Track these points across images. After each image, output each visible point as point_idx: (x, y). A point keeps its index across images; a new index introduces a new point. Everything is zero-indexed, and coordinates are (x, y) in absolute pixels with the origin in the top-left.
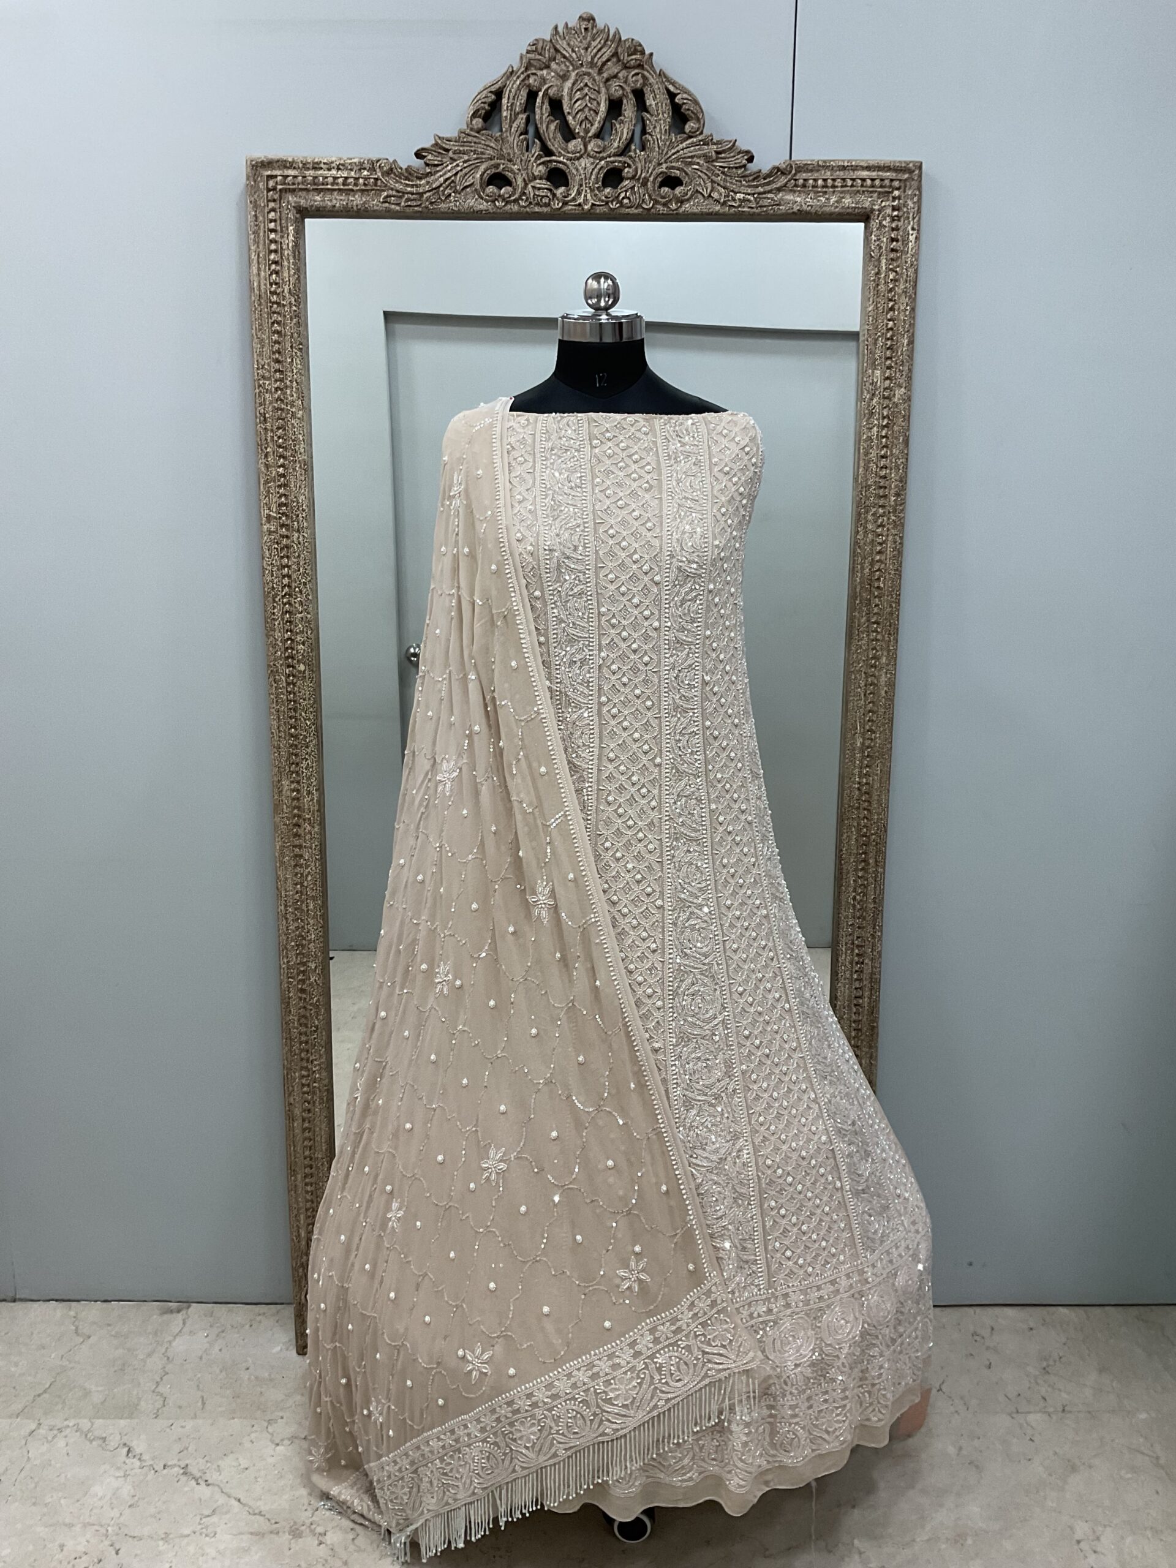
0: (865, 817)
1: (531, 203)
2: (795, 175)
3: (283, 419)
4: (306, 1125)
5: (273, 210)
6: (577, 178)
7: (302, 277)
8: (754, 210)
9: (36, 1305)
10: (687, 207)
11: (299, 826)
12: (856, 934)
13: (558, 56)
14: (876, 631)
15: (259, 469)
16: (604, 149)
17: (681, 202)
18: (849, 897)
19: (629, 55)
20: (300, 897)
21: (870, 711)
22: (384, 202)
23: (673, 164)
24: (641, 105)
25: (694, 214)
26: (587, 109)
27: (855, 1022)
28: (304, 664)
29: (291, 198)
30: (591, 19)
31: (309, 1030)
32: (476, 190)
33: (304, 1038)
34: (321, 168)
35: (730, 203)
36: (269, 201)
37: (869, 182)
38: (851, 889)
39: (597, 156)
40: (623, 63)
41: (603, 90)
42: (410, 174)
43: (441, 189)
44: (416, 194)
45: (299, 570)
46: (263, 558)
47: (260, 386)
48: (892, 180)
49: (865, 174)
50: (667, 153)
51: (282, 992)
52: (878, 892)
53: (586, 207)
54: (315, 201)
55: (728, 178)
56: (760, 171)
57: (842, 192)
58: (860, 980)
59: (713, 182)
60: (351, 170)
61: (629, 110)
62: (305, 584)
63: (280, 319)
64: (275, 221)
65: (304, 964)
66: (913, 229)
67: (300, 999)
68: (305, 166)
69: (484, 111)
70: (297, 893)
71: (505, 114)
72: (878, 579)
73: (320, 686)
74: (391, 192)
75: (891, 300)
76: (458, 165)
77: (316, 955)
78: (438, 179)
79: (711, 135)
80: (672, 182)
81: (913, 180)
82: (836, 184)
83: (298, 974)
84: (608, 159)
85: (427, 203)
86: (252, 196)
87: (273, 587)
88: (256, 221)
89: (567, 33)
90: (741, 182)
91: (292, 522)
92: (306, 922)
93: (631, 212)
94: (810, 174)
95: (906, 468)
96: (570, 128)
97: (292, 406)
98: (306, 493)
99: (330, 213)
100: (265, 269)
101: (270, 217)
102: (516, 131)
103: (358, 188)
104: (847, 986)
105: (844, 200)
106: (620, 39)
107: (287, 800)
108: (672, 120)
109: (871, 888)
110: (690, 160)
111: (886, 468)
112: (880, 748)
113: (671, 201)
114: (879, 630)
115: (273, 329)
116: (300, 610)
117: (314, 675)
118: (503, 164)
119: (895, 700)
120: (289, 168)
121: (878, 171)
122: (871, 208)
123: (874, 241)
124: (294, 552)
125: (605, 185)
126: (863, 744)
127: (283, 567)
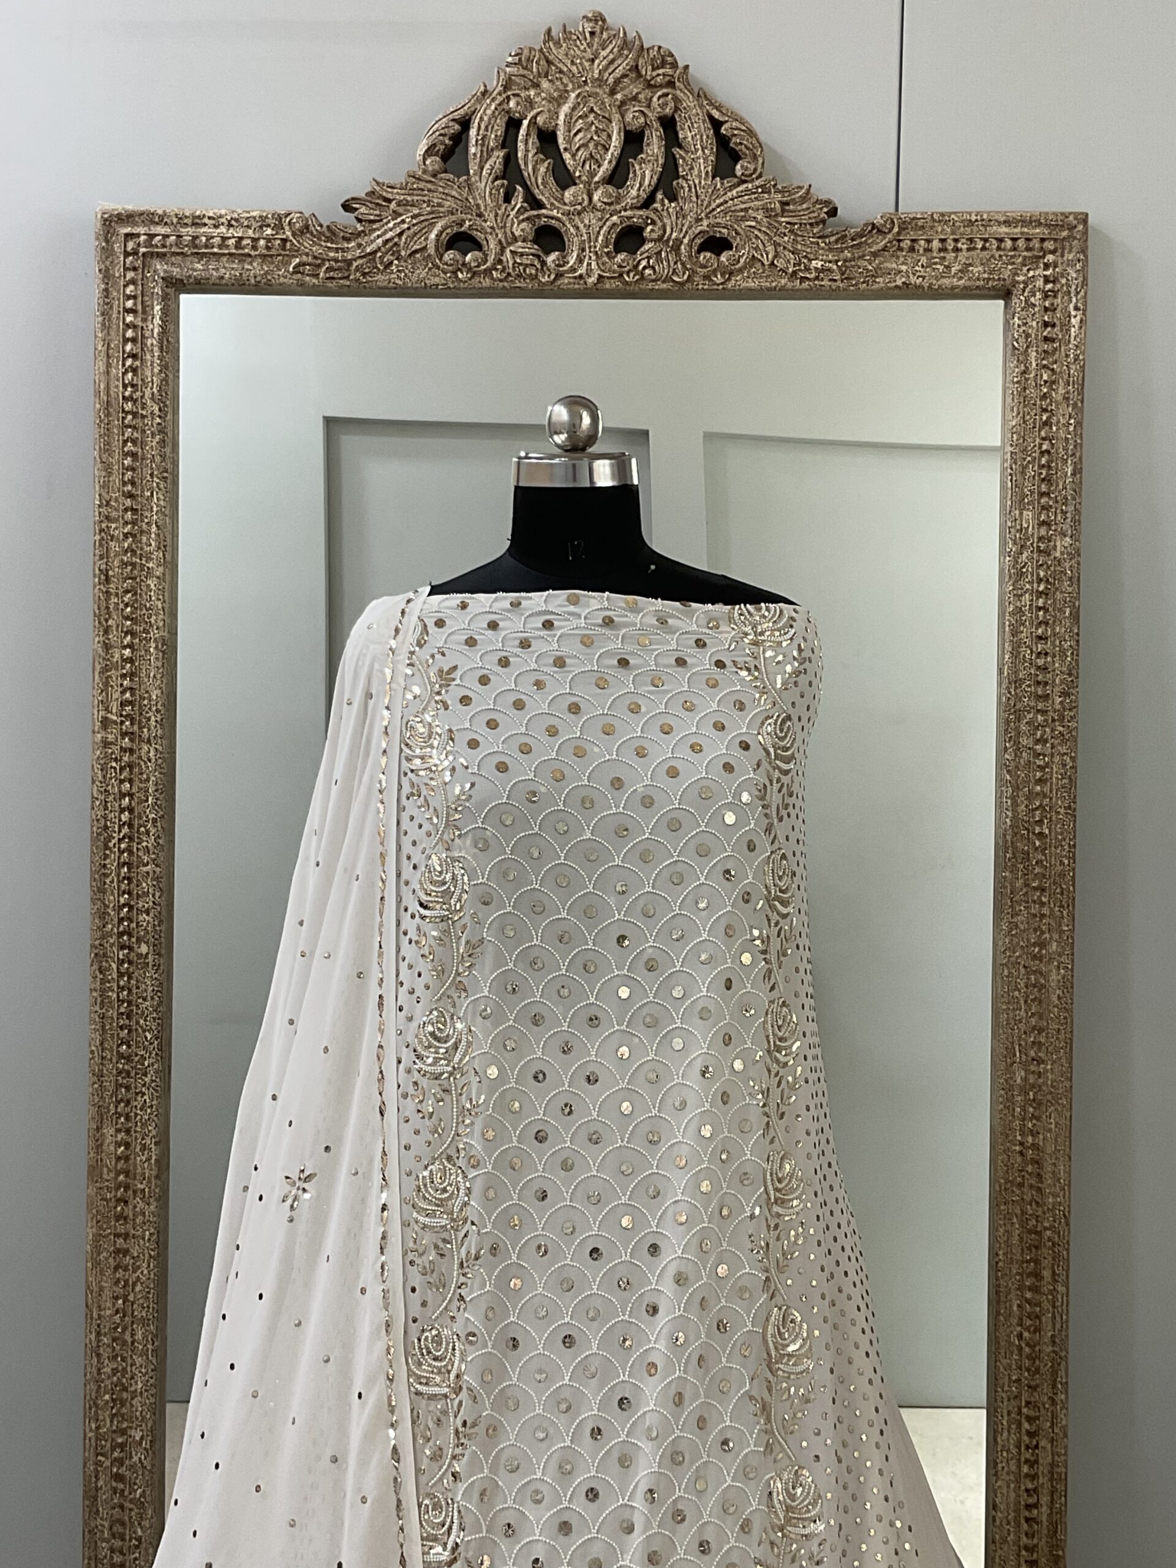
0: (1033, 1200)
1: (509, 275)
2: (898, 233)
3: (134, 579)
5: (133, 282)
6: (577, 240)
7: (171, 376)
8: (839, 283)
10: (738, 280)
11: (126, 1202)
12: (1025, 1397)
13: (552, 71)
14: (1039, 902)
15: (94, 650)
16: (618, 199)
17: (731, 274)
19: (653, 69)
20: (122, 1321)
21: (1034, 1028)
22: (296, 272)
23: (719, 220)
24: (672, 139)
25: (750, 289)
26: (591, 145)
27: (1026, 1548)
28: (145, 942)
29: (160, 267)
30: (598, 18)
31: (127, 1544)
32: (429, 256)
34: (205, 225)
35: (801, 274)
36: (126, 269)
37: (1009, 243)
38: (1015, 1321)
39: (606, 209)
40: (645, 80)
41: (616, 117)
42: (334, 234)
43: (379, 254)
44: (345, 261)
45: (147, 801)
46: (93, 782)
47: (101, 530)
48: (1043, 240)
49: (1002, 231)
50: (710, 202)
52: (1058, 1326)
53: (590, 280)
54: (195, 270)
55: (799, 239)
57: (968, 257)
59: (776, 244)
60: (248, 227)
61: (654, 146)
62: (155, 821)
63: (136, 435)
64: (135, 297)
65: (123, 1432)
66: (1076, 308)
67: (115, 1490)
68: (182, 221)
69: (442, 147)
70: (117, 1312)
71: (472, 150)
72: (1040, 822)
73: (170, 977)
74: (305, 258)
75: (1045, 410)
76: (403, 222)
77: (143, 1418)
78: (374, 241)
79: (774, 179)
80: (716, 244)
81: (1075, 238)
82: (959, 245)
83: (113, 1449)
84: (623, 213)
85: (358, 274)
86: (103, 262)
87: (106, 827)
88: (107, 297)
89: (564, 39)
90: (818, 244)
91: (141, 728)
92: (129, 1361)
93: (657, 287)
94: (920, 232)
95: (1077, 655)
96: (568, 170)
97: (149, 559)
98: (163, 686)
99: (216, 287)
100: (118, 362)
101: (128, 292)
102: (490, 174)
103: (257, 253)
104: (1012, 1486)
105: (971, 268)
106: (642, 46)
107: (109, 1159)
108: (717, 159)
109: (1047, 1318)
110: (743, 214)
111: (1046, 654)
112: (1052, 1086)
113: (714, 272)
114: (1044, 899)
115: (126, 449)
116: (146, 859)
117: (162, 962)
118: (470, 220)
119: (1075, 1011)
120: (158, 224)
121: (1022, 227)
122: (1014, 280)
123: (1019, 326)
124: (142, 774)
125: (618, 249)
126: (1025, 1079)
127: (123, 795)
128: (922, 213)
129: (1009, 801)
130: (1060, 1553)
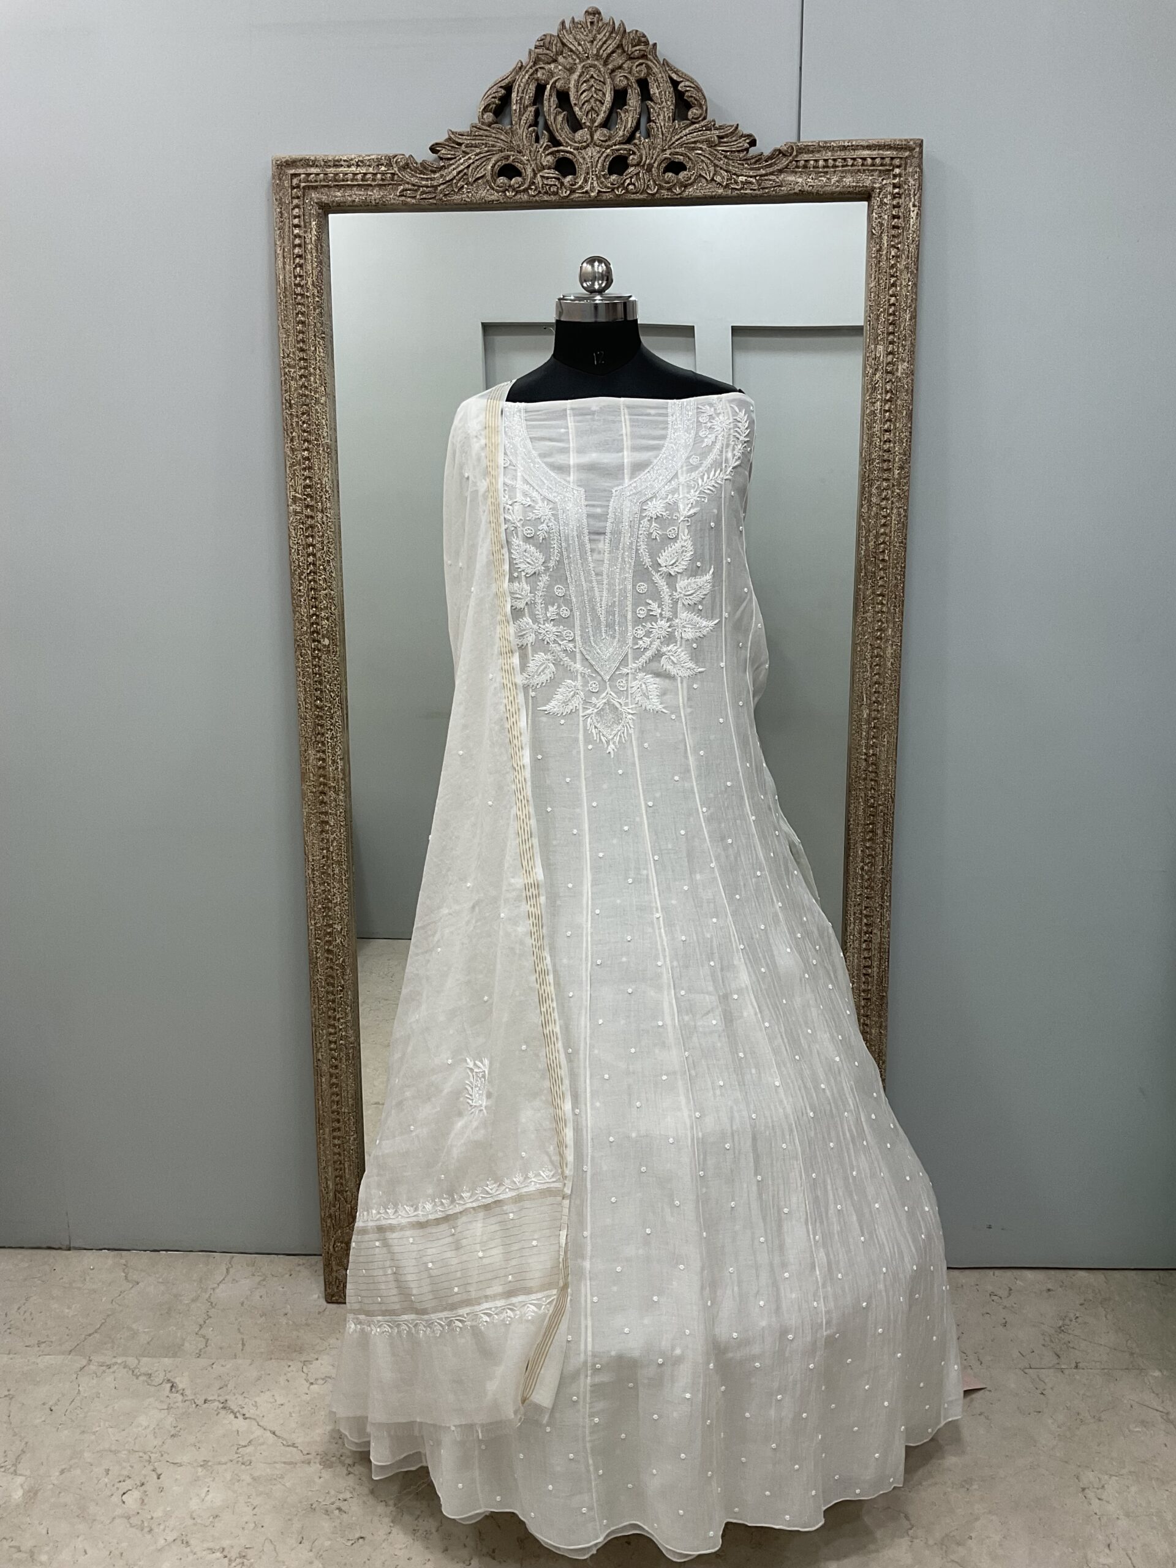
0: (872, 788)
1: (540, 192)
2: (796, 156)
3: (307, 405)
4: (334, 1080)
5: (297, 206)
6: (584, 167)
7: (324, 269)
8: (756, 192)
9: (89, 1253)
10: (690, 191)
11: (325, 794)
12: (864, 904)
13: (565, 50)
14: (881, 603)
15: (285, 452)
16: (610, 138)
17: (686, 187)
18: (857, 866)
19: (633, 46)
20: (326, 862)
21: (876, 683)
22: (399, 196)
23: (677, 150)
24: (646, 94)
25: (698, 198)
26: (592, 101)
28: (328, 638)
29: (314, 195)
30: (596, 13)
31: (336, 989)
32: (487, 181)
34: (342, 166)
35: (732, 186)
36: (293, 198)
37: (869, 161)
38: (859, 859)
39: (603, 145)
40: (627, 54)
41: (608, 81)
42: (425, 168)
43: (455, 181)
44: (432, 186)
45: (323, 549)
46: (290, 538)
47: (285, 374)
48: (892, 159)
49: (866, 153)
50: (671, 139)
51: (310, 952)
52: (886, 862)
53: (592, 194)
54: (336, 197)
55: (731, 162)
56: (762, 153)
57: (842, 172)
58: (868, 950)
59: (716, 166)
60: (370, 166)
61: (633, 100)
62: (329, 561)
63: (304, 309)
64: (299, 217)
65: (331, 926)
66: (914, 206)
67: (327, 959)
68: (327, 164)
69: (494, 106)
70: (323, 857)
71: (514, 107)
72: (883, 552)
73: (344, 658)
74: (407, 186)
75: (892, 276)
76: (470, 158)
77: (342, 918)
78: (451, 173)
79: (714, 121)
80: (675, 167)
82: (837, 164)
83: (325, 936)
84: (614, 147)
85: (441, 195)
86: (278, 194)
87: (299, 565)
88: (281, 217)
89: (573, 28)
90: (743, 165)
91: (316, 503)
92: (332, 886)
93: (637, 198)
94: (811, 155)
95: (910, 442)
96: (577, 119)
97: (316, 392)
98: (329, 475)
99: (351, 208)
100: (290, 262)
101: (294, 213)
102: (526, 123)
103: (376, 183)
104: (856, 955)
105: (844, 179)
106: (625, 31)
107: (314, 768)
108: (676, 107)
109: (879, 858)
110: (693, 145)
111: (890, 441)
112: (886, 719)
113: (675, 186)
114: (884, 602)
115: (298, 319)
116: (324, 586)
117: (338, 649)
118: (513, 155)
119: (902, 672)
120: (311, 166)
121: (879, 150)
122: (873, 187)
123: (876, 219)
124: (319, 532)
125: (611, 173)
126: (869, 715)
127: (309, 546)
128: (812, 142)
129: (864, 539)
130: (884, 994)
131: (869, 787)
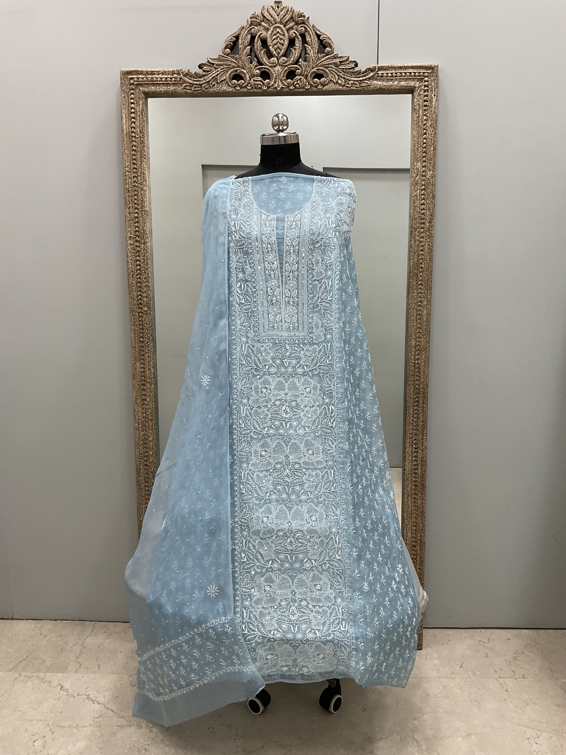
1: (252, 88)
2: (378, 71)
3: (137, 191)
5: (132, 94)
6: (275, 75)
7: (146, 124)
8: (358, 89)
9: (22, 621)
10: (326, 88)
11: (145, 385)
12: (414, 438)
14: (421, 289)
15: (126, 215)
16: (287, 62)
17: (324, 86)
18: (410, 419)
19: (298, 18)
20: (145, 420)
21: (418, 328)
22: (184, 89)
23: (320, 68)
24: (304, 41)
25: (330, 91)
26: (278, 44)
27: (414, 481)
28: (147, 307)
29: (142, 89)
32: (227, 82)
33: (147, 488)
34: (155, 74)
35: (346, 85)
36: (131, 89)
37: (413, 74)
38: (411, 416)
39: (283, 65)
40: (295, 22)
41: (286, 34)
42: (196, 75)
43: (211, 82)
44: (199, 84)
45: (144, 262)
46: (128, 257)
47: (126, 176)
48: (424, 73)
49: (411, 71)
50: (316, 63)
51: (137, 466)
52: (424, 417)
53: (278, 89)
54: (152, 89)
55: (346, 74)
57: (400, 79)
58: (416, 461)
59: (338, 75)
60: (169, 74)
61: (298, 44)
62: (147, 269)
63: (135, 144)
64: (133, 99)
65: (147, 452)
66: (435, 96)
67: (145, 469)
68: (147, 73)
69: (230, 46)
70: (144, 417)
71: (240, 47)
72: (421, 263)
73: (154, 318)
74: (187, 84)
75: (424, 129)
77: (153, 448)
78: (209, 78)
79: (337, 54)
80: (319, 76)
81: (434, 72)
82: (397, 75)
83: (144, 457)
84: (289, 66)
85: (204, 89)
86: (123, 87)
87: (132, 270)
88: (125, 99)
90: (352, 75)
91: (141, 239)
92: (148, 432)
93: (300, 91)
94: (385, 71)
95: (434, 210)
96: (271, 52)
98: (148, 226)
99: (159, 95)
100: (129, 121)
101: (131, 97)
102: (246, 54)
103: (172, 83)
105: (401, 83)
106: (294, 11)
107: (139, 373)
108: (319, 47)
109: (421, 415)
110: (327, 66)
111: (424, 209)
112: (424, 346)
113: (318, 85)
115: (132, 149)
116: (145, 281)
117: (151, 313)
118: (240, 70)
119: (431, 322)
120: (140, 74)
121: (417, 69)
122: (414, 87)
123: (416, 102)
124: (142, 254)
125: (287, 78)
126: (415, 344)
127: (137, 261)
128: (385, 65)
129: (412, 257)
130: (424, 483)
131: (416, 379)
